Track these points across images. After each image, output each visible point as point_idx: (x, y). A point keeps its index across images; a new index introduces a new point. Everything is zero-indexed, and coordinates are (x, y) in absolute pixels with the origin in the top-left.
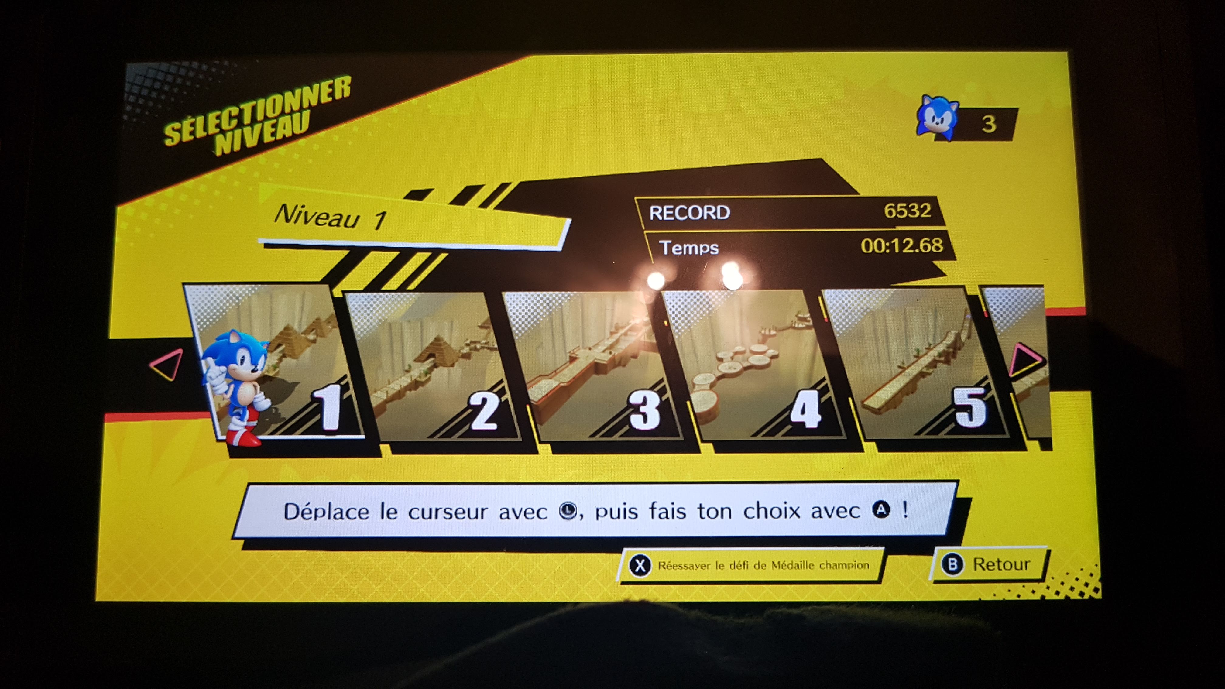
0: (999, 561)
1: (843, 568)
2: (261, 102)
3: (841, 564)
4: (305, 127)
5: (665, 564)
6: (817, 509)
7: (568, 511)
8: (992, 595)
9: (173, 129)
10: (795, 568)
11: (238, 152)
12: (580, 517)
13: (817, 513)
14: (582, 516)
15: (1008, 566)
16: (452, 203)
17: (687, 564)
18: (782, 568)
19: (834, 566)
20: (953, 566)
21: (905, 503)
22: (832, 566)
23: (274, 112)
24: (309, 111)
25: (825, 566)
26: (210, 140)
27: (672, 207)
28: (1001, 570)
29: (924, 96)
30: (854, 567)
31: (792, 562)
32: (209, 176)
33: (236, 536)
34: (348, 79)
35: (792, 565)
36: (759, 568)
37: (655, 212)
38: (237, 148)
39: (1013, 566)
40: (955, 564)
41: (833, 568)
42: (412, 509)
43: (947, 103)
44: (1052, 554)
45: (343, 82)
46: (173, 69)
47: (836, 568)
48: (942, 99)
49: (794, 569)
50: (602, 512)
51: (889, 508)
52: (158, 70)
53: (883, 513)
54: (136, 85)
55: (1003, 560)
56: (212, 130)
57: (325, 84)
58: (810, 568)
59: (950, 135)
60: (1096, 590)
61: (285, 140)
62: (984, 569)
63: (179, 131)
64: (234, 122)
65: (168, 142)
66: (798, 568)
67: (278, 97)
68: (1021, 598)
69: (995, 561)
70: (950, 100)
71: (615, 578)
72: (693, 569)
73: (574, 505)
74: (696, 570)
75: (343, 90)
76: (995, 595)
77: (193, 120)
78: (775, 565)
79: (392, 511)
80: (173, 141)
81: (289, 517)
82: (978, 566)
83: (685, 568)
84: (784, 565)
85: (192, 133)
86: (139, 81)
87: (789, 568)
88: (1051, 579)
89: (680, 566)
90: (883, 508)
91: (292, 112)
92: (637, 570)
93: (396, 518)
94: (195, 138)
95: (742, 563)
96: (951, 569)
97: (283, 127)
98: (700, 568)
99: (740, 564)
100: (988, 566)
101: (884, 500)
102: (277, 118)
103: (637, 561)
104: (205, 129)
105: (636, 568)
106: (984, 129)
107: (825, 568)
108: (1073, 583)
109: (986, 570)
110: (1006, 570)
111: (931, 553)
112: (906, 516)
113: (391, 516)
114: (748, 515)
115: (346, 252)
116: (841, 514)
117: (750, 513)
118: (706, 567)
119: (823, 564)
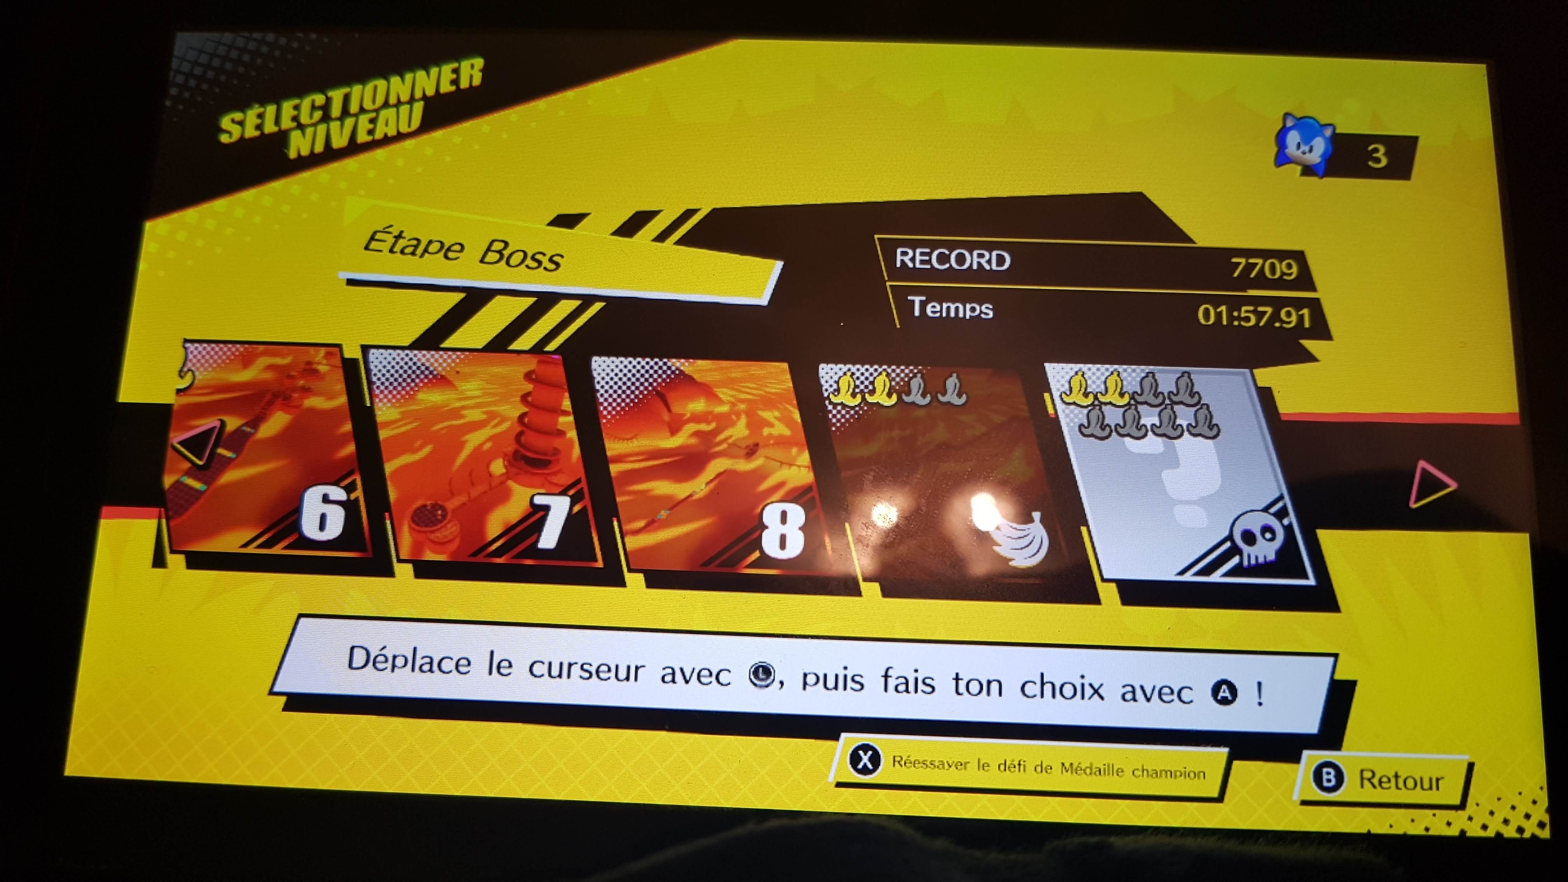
0: (1397, 776)
1: (1166, 776)
2: (356, 89)
3: (1164, 770)
4: (416, 123)
5: (902, 758)
6: (1130, 689)
7: (761, 676)
8: (1388, 826)
9: (233, 121)
10: (1095, 774)
11: (320, 154)
12: (780, 685)
13: (1130, 694)
14: (782, 683)
15: (1410, 783)
16: (614, 234)
17: (934, 761)
18: (1076, 773)
19: (1153, 773)
20: (1329, 781)
21: (1259, 684)
22: (1150, 773)
23: (374, 102)
24: (422, 103)
25: (1141, 773)
26: (282, 137)
27: (928, 250)
28: (1401, 789)
29: (1286, 115)
30: (1183, 777)
31: (1091, 764)
32: (277, 185)
33: (276, 689)
34: (479, 62)
35: (1091, 769)
36: (1042, 771)
37: (904, 257)
38: (319, 148)
39: (1418, 783)
40: (1332, 777)
41: (1152, 776)
42: (535, 662)
43: (1317, 125)
44: (1476, 769)
45: (472, 66)
46: (240, 42)
47: (1157, 776)
48: (1311, 121)
49: (1094, 776)
50: (811, 679)
51: (1236, 690)
52: (219, 43)
53: (1227, 698)
54: (186, 61)
55: (1403, 775)
56: (286, 123)
57: (447, 70)
58: (1118, 775)
59: (1321, 170)
60: (1541, 825)
61: (387, 141)
62: (1374, 787)
63: (241, 123)
64: (318, 114)
65: (224, 139)
66: (1100, 774)
67: (381, 84)
68: (1431, 833)
69: (1391, 775)
70: (1323, 122)
71: (827, 776)
72: (943, 768)
73: (771, 666)
74: (947, 769)
75: (471, 77)
76: (1391, 826)
77: (261, 110)
78: (1065, 768)
79: (505, 664)
80: (231, 137)
81: (354, 665)
82: (1366, 782)
83: (932, 766)
84: (1078, 769)
85: (259, 127)
86: (192, 55)
87: (1086, 773)
88: (1475, 806)
89: (924, 764)
90: (1227, 691)
91: (399, 103)
92: (860, 766)
93: (509, 674)
94: (263, 134)
95: (1016, 763)
96: (1326, 784)
97: (384, 123)
98: (953, 767)
99: (1012, 764)
100: (1380, 782)
101: (1229, 679)
102: (377, 111)
103: (861, 753)
104: (277, 121)
105: (858, 763)
106: (1371, 163)
107: (1140, 776)
108: (1507, 813)
109: (1378, 787)
110: (1408, 789)
111: (1296, 759)
112: (1260, 704)
113: (502, 671)
114: (1027, 692)
115: (462, 295)
116: (1165, 698)
117: (1029, 689)
118: (963, 767)
119: (1137, 769)
